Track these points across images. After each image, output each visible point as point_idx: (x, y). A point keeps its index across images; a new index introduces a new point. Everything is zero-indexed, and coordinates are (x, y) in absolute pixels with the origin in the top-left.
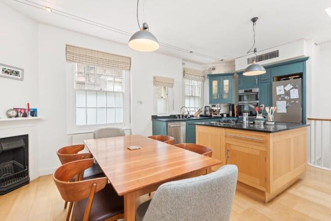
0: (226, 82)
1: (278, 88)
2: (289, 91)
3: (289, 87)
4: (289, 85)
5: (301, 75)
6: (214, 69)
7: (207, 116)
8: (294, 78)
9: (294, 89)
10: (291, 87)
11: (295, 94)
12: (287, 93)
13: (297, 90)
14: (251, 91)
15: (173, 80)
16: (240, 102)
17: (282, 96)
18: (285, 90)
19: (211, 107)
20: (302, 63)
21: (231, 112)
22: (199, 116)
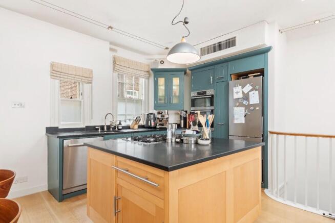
0: (176, 81)
1: (235, 90)
2: (248, 93)
3: (248, 88)
4: (248, 85)
5: (262, 72)
6: (162, 62)
7: (150, 127)
8: (254, 76)
9: (254, 92)
10: (251, 88)
11: (255, 98)
12: (246, 97)
13: (257, 92)
14: (205, 93)
15: (92, 71)
16: (193, 108)
17: (240, 101)
18: (243, 92)
19: (156, 114)
20: (264, 55)
21: (182, 121)
22: (136, 127)
